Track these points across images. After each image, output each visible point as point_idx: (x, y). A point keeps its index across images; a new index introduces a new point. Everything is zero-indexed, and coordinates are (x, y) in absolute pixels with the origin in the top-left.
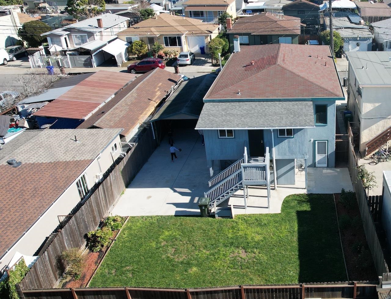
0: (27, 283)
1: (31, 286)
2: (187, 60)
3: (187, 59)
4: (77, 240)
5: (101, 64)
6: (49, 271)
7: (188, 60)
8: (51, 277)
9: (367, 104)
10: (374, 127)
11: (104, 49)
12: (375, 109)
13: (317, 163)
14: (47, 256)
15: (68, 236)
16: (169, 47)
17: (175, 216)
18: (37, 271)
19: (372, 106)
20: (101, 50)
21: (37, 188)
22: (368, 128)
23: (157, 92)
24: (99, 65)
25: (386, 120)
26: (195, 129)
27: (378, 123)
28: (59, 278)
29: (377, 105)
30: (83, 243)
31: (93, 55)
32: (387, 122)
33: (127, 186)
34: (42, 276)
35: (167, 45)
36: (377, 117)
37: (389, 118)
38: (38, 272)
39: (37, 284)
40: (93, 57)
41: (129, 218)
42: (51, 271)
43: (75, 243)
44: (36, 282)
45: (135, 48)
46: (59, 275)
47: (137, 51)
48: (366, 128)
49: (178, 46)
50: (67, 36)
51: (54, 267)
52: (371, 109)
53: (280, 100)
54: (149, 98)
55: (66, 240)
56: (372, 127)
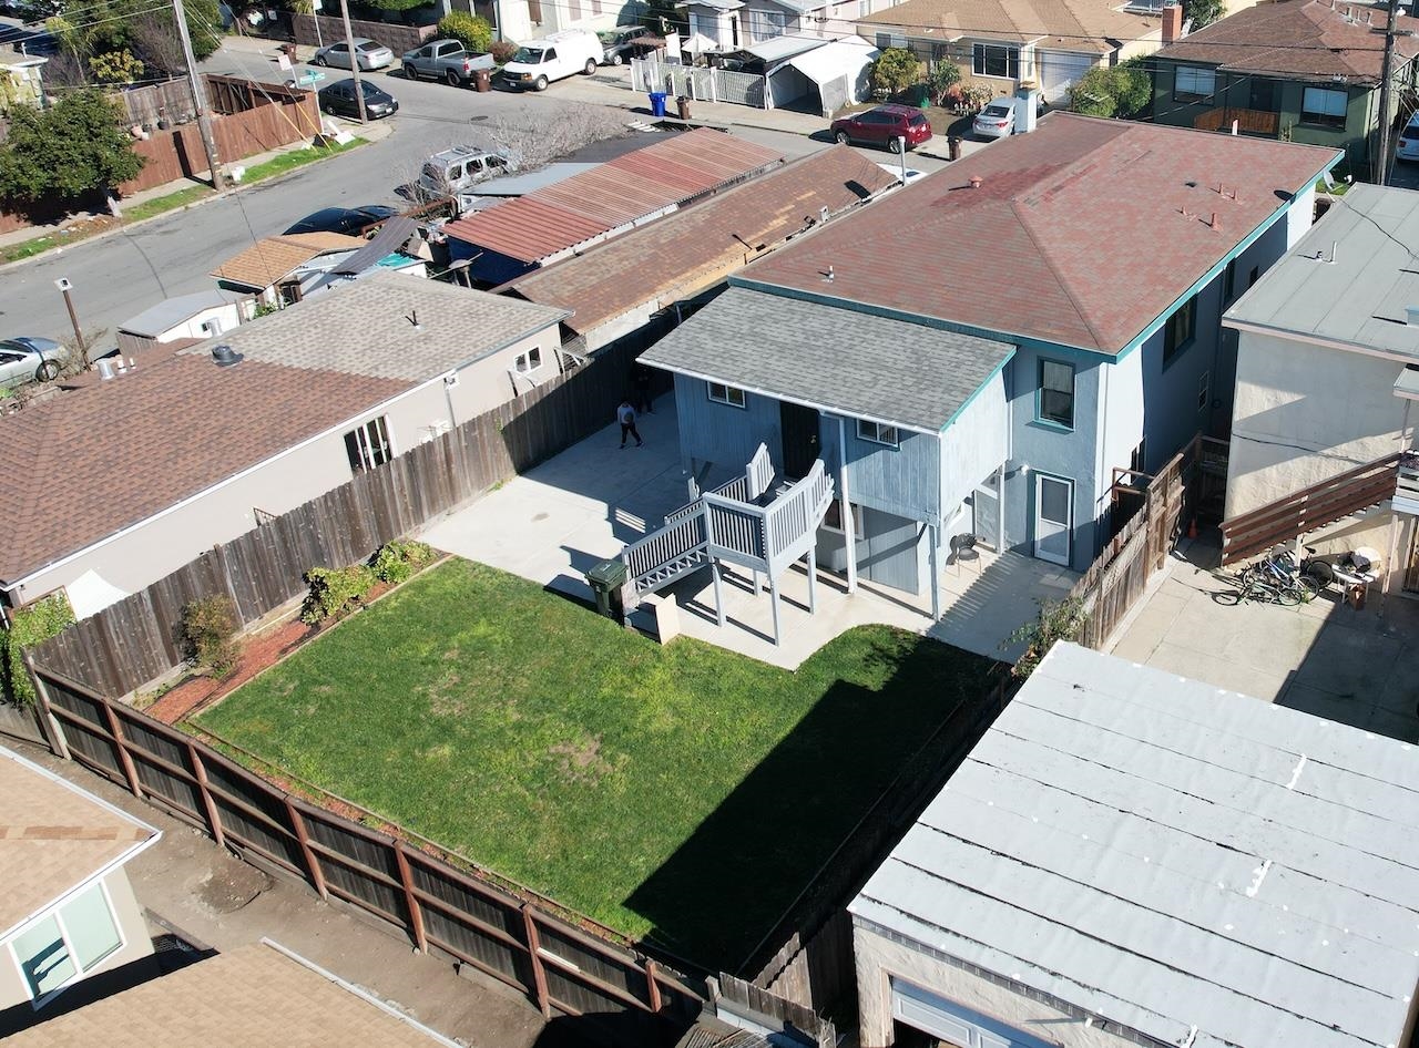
0: (61, 651)
1: (74, 660)
2: (1001, 125)
3: (1002, 121)
4: (277, 582)
5: (789, 104)
6: (151, 637)
7: (1004, 125)
8: (154, 652)
9: (1253, 387)
10: (1272, 472)
11: (795, 62)
12: (1281, 411)
13: (1038, 546)
14: (149, 602)
15: (241, 563)
16: (985, 75)
17: (548, 589)
18: (105, 629)
19: (1269, 400)
20: (787, 63)
21: (229, 428)
22: (1253, 473)
23: (776, 217)
24: (782, 105)
25: (1315, 460)
26: (637, 360)
27: (1289, 463)
28: (185, 659)
29: (1287, 398)
30: (294, 591)
31: (768, 74)
32: (1318, 467)
33: (523, 470)
34: (120, 645)
35: (978, 70)
36: (1285, 441)
37: (1328, 456)
38: (106, 632)
39: (98, 659)
40: (768, 80)
41: (447, 558)
42: (158, 639)
43: (267, 587)
44: (96, 653)
45: (883, 68)
46: (186, 652)
47: (887, 77)
48: (1245, 470)
49: (1007, 78)
50: (737, 13)
51: (169, 629)
52: (1266, 409)
53: (923, 322)
54: (738, 233)
55: (234, 575)
56: (1267, 470)
